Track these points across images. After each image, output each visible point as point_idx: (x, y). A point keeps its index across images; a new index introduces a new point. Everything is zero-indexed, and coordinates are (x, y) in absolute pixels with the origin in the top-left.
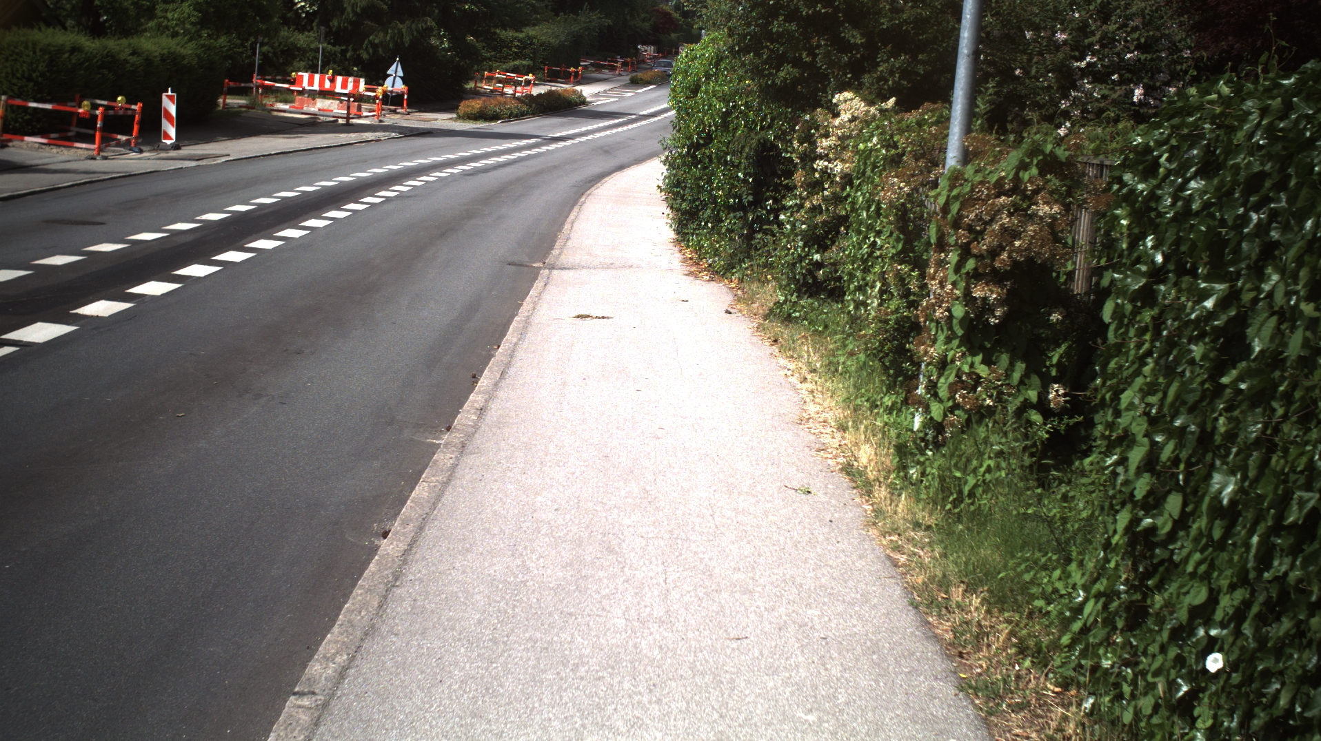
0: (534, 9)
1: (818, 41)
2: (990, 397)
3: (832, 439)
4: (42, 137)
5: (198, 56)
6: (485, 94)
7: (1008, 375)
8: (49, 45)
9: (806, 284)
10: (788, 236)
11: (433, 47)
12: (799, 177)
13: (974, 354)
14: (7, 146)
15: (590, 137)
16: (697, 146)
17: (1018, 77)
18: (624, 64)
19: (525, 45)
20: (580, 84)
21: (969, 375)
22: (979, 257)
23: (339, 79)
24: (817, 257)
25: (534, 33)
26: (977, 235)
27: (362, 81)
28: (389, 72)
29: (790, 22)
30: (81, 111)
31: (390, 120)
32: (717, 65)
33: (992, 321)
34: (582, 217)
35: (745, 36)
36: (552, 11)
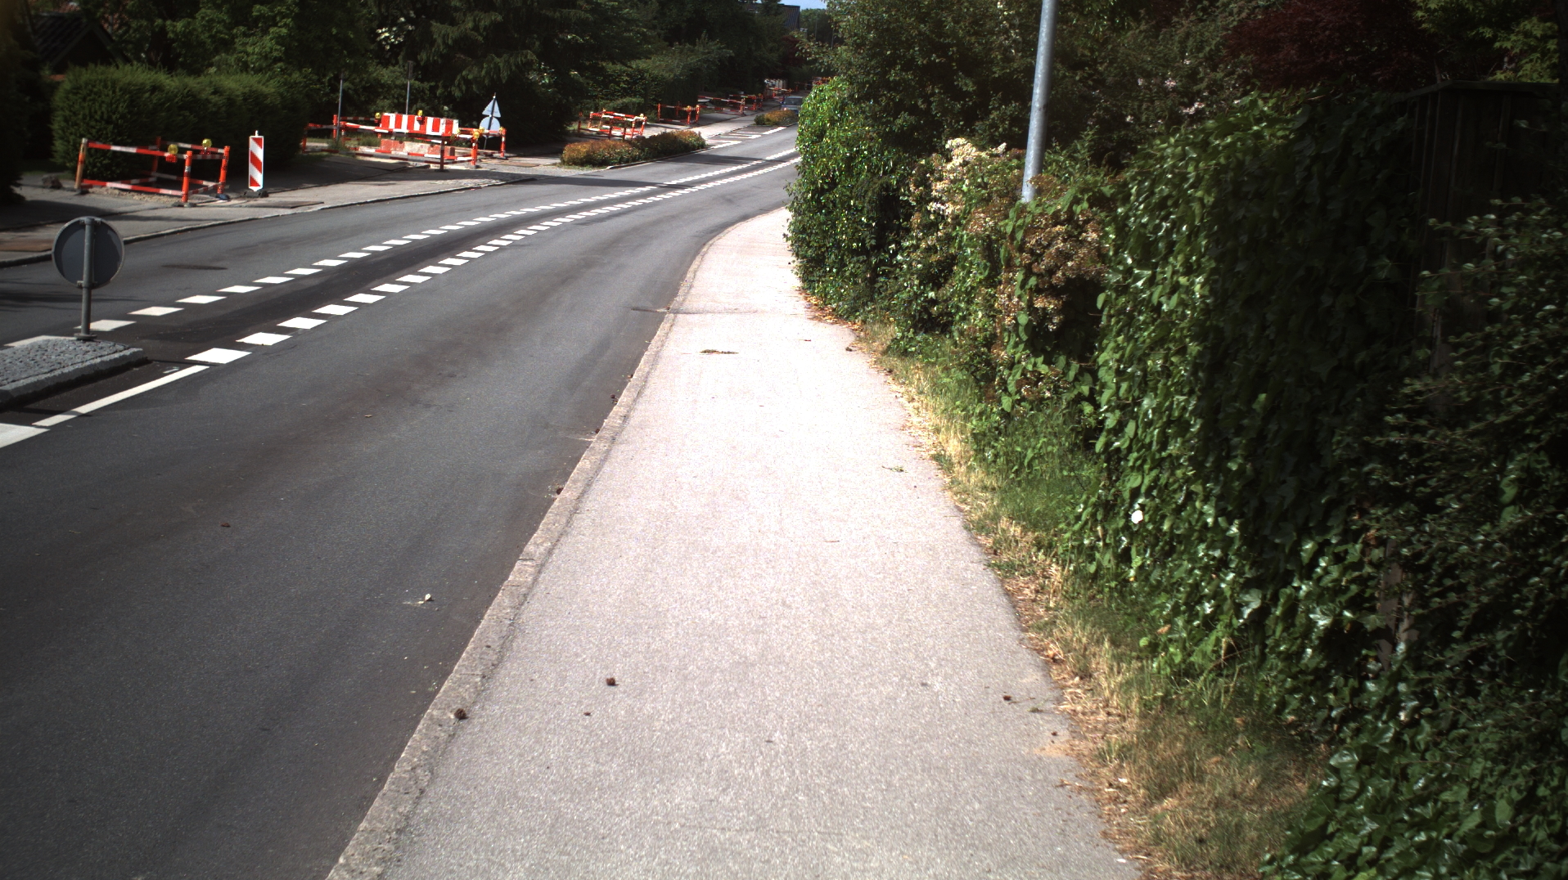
0: (645, 39)
1: (933, 89)
2: (1049, 390)
3: (928, 441)
4: (123, 182)
5: (281, 95)
6: (591, 136)
7: (1065, 374)
8: (129, 84)
9: (921, 320)
10: (905, 276)
11: (534, 83)
12: (916, 219)
13: (1037, 356)
14: (88, 192)
15: (711, 185)
16: (822, 191)
17: (1129, 124)
18: (748, 101)
19: (637, 78)
20: (698, 125)
21: (1032, 372)
22: (1039, 275)
23: (430, 120)
24: (932, 294)
25: (645, 65)
26: (1037, 258)
27: (456, 123)
28: (484, 113)
29: (906, 71)
30: (167, 155)
31: (487, 165)
32: (842, 110)
33: (1051, 327)
34: (704, 266)
35: (864, 84)
36: (666, 39)
